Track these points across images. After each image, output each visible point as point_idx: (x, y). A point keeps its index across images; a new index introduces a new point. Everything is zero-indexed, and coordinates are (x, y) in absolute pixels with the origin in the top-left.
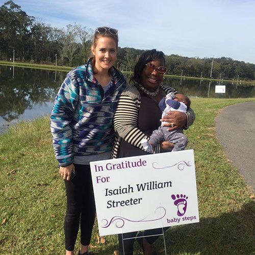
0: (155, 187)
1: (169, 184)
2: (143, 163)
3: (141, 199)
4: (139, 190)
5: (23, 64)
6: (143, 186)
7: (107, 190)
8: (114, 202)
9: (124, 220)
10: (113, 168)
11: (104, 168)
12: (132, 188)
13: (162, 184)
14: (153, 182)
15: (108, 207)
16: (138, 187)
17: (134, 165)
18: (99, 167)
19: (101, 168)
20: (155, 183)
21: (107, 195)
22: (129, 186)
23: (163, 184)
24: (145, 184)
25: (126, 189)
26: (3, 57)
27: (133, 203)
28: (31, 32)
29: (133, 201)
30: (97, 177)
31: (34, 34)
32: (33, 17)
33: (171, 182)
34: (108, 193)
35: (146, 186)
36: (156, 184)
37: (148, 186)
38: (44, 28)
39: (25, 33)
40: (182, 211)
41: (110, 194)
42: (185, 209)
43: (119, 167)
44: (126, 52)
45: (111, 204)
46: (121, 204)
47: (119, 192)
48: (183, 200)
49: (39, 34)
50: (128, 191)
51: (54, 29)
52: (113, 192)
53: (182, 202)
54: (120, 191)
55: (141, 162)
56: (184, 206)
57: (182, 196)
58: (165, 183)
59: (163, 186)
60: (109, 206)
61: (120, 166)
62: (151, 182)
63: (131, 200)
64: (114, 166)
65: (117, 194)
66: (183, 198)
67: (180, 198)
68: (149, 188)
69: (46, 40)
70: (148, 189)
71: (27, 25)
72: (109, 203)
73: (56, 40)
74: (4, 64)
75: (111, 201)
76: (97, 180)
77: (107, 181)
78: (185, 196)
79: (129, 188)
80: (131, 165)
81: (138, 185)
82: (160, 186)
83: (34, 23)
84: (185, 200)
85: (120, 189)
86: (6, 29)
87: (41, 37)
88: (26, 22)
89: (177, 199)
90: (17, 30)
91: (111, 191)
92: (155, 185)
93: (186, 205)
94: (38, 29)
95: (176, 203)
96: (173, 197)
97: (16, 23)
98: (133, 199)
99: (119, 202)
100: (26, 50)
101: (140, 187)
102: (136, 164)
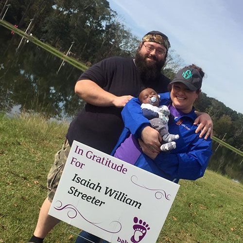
0: (122, 200)
1: (138, 205)
2: (123, 170)
3: (104, 203)
4: (106, 194)
5: (77, 62)
6: (113, 192)
7: (76, 175)
8: (76, 191)
9: (77, 212)
10: (92, 158)
11: (85, 153)
12: (101, 187)
13: (131, 200)
14: (124, 194)
15: (68, 192)
16: (107, 190)
17: (114, 167)
18: (80, 150)
19: (81, 151)
20: (125, 196)
21: (73, 180)
22: (99, 184)
23: (132, 202)
24: (115, 191)
25: (95, 185)
26: (57, 45)
27: (94, 202)
28: (104, 28)
29: (95, 200)
30: (73, 158)
31: (107, 33)
32: (115, 12)
33: (141, 204)
34: (76, 179)
35: (115, 194)
36: (125, 198)
37: (117, 194)
38: (122, 31)
39: (96, 27)
40: (137, 239)
41: (78, 181)
42: (141, 238)
43: (98, 161)
44: (211, 104)
45: (73, 191)
46: (83, 196)
47: (86, 184)
48: (144, 229)
49: (113, 36)
50: (95, 188)
51: (133, 37)
52: (80, 181)
53: (142, 230)
54: (88, 184)
55: (122, 167)
56: (142, 235)
57: (144, 223)
58: (134, 202)
59: (131, 204)
60: (71, 192)
61: (100, 161)
62: (121, 193)
63: (94, 198)
64: (94, 156)
65: (84, 185)
66: (145, 226)
67: (142, 225)
68: (117, 197)
69: (117, 46)
70: (115, 198)
71: (104, 18)
72: (72, 189)
73: (129, 52)
74: (54, 52)
75: (74, 188)
76: (73, 160)
77: (81, 168)
78: (147, 226)
79: (98, 186)
80: (111, 165)
81: (107, 188)
82: (129, 201)
83: (113, 19)
84: (145, 230)
85: (89, 182)
86: (77, 13)
87: (113, 40)
88: (104, 15)
89: (138, 223)
90: (89, 20)
91: (79, 179)
92: (123, 198)
93: (144, 234)
94: (114, 29)
95: (135, 227)
96: (136, 220)
97: (92, 11)
98: (96, 199)
99: (82, 194)
100: (88, 47)
101: (109, 192)
102: (116, 168)
